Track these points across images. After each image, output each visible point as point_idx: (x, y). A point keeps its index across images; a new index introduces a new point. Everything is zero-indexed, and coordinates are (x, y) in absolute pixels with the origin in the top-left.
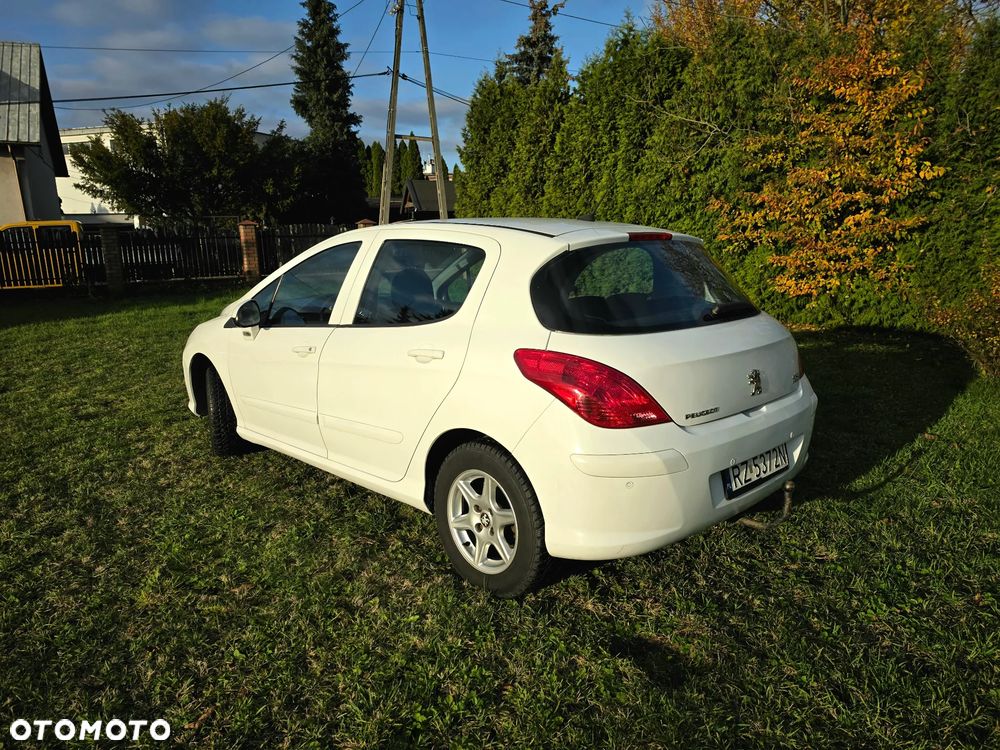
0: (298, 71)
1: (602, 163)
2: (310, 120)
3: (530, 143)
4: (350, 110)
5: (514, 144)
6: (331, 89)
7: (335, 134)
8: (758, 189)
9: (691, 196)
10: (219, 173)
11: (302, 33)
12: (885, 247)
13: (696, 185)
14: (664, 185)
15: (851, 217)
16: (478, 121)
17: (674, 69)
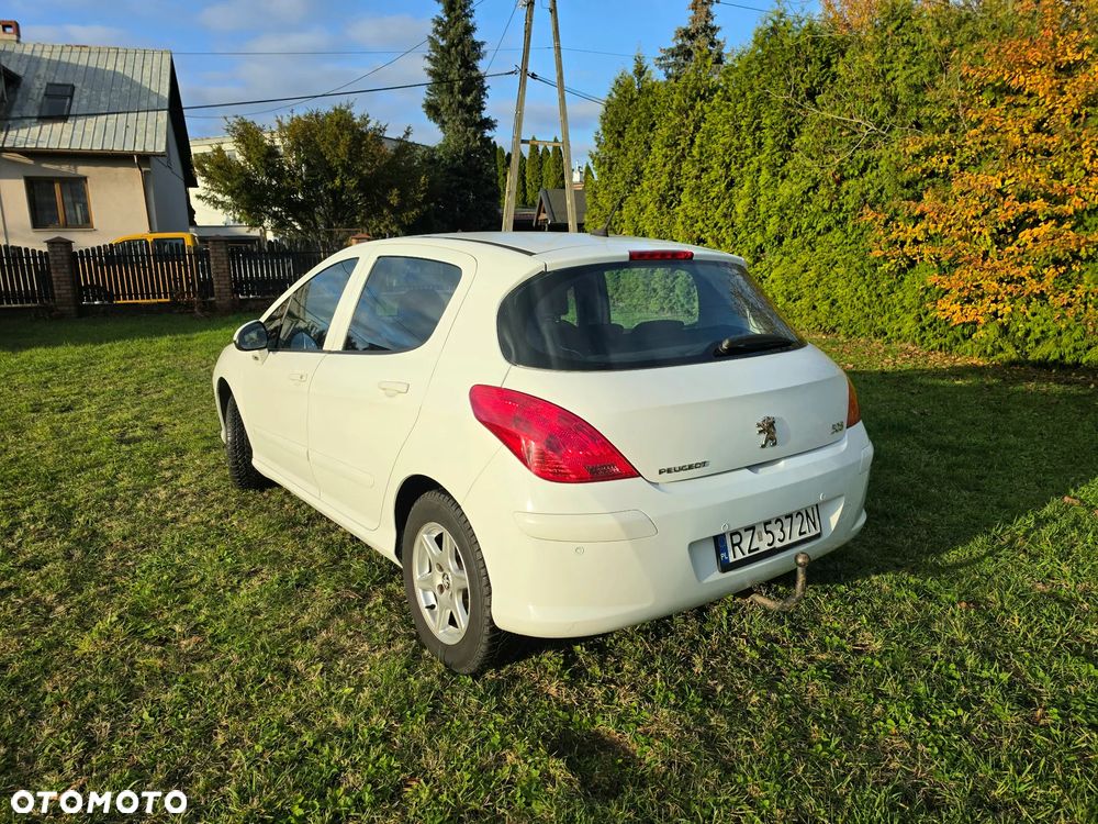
0: (431, 73)
1: (745, 169)
2: (443, 124)
3: (667, 146)
4: (485, 114)
5: (650, 148)
6: (465, 91)
7: (468, 141)
8: (918, 198)
9: (841, 205)
10: (343, 183)
11: (436, 31)
12: (1070, 267)
13: (847, 193)
14: (811, 193)
15: (1027, 231)
16: (612, 123)
17: (828, 59)
